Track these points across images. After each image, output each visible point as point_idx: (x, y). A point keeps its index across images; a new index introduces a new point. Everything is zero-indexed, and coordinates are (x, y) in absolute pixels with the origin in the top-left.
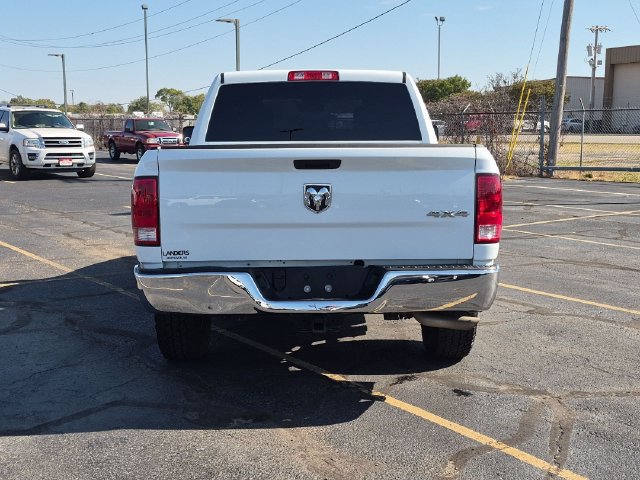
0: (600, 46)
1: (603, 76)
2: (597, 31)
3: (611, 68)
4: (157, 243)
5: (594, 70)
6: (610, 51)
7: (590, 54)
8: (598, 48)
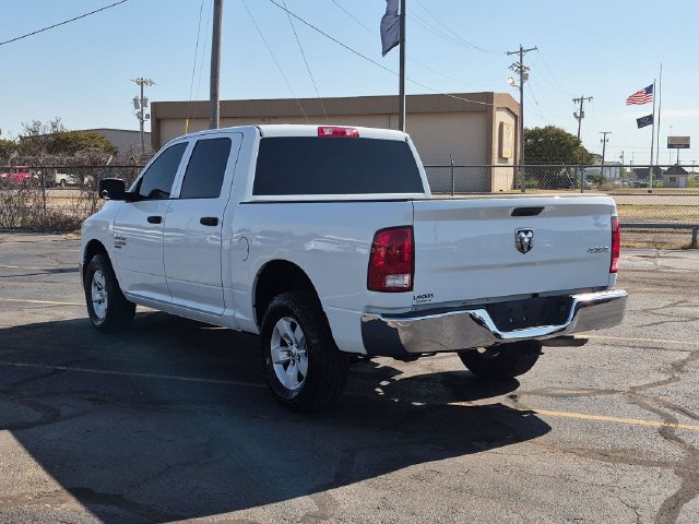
0: (146, 100)
1: (150, 131)
2: (142, 83)
3: (157, 122)
4: (410, 289)
5: (142, 124)
6: (155, 105)
7: (136, 106)
8: (144, 102)
